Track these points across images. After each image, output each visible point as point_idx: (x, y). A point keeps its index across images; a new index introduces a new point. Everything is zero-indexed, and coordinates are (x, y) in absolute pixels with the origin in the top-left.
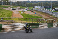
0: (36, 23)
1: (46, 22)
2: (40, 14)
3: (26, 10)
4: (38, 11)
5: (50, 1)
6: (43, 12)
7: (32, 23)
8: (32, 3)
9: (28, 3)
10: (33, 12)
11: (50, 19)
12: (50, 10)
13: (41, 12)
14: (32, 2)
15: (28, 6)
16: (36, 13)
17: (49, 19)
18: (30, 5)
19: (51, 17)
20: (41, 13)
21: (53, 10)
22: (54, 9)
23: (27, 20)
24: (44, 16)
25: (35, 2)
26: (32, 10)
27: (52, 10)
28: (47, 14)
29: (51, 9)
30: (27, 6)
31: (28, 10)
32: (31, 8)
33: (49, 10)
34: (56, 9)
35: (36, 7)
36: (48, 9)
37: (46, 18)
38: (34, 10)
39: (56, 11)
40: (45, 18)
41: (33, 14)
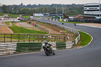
0: (36, 42)
1: (53, 40)
2: (42, 27)
3: (18, 19)
4: (39, 22)
5: (60, 5)
6: (48, 23)
7: (28, 42)
8: (30, 9)
9: (22, 7)
10: (30, 23)
11: (60, 35)
12: (61, 20)
13: (44, 23)
14: (29, 6)
15: (23, 13)
16: (36, 26)
17: (58, 35)
18: (26, 12)
19: (61, 31)
20: (45, 25)
21: (65, 20)
22: (67, 18)
23: (20, 38)
24: (50, 31)
25: (35, 6)
26: (28, 20)
27: (63, 21)
28: (54, 27)
29: (62, 18)
30: (21, 14)
31: (21, 21)
32: (28, 17)
33: (59, 20)
34: (70, 17)
35: (36, 15)
36: (56, 18)
37: (54, 34)
38: (32, 20)
39: (70, 21)
40: (51, 34)
41: (30, 28)
